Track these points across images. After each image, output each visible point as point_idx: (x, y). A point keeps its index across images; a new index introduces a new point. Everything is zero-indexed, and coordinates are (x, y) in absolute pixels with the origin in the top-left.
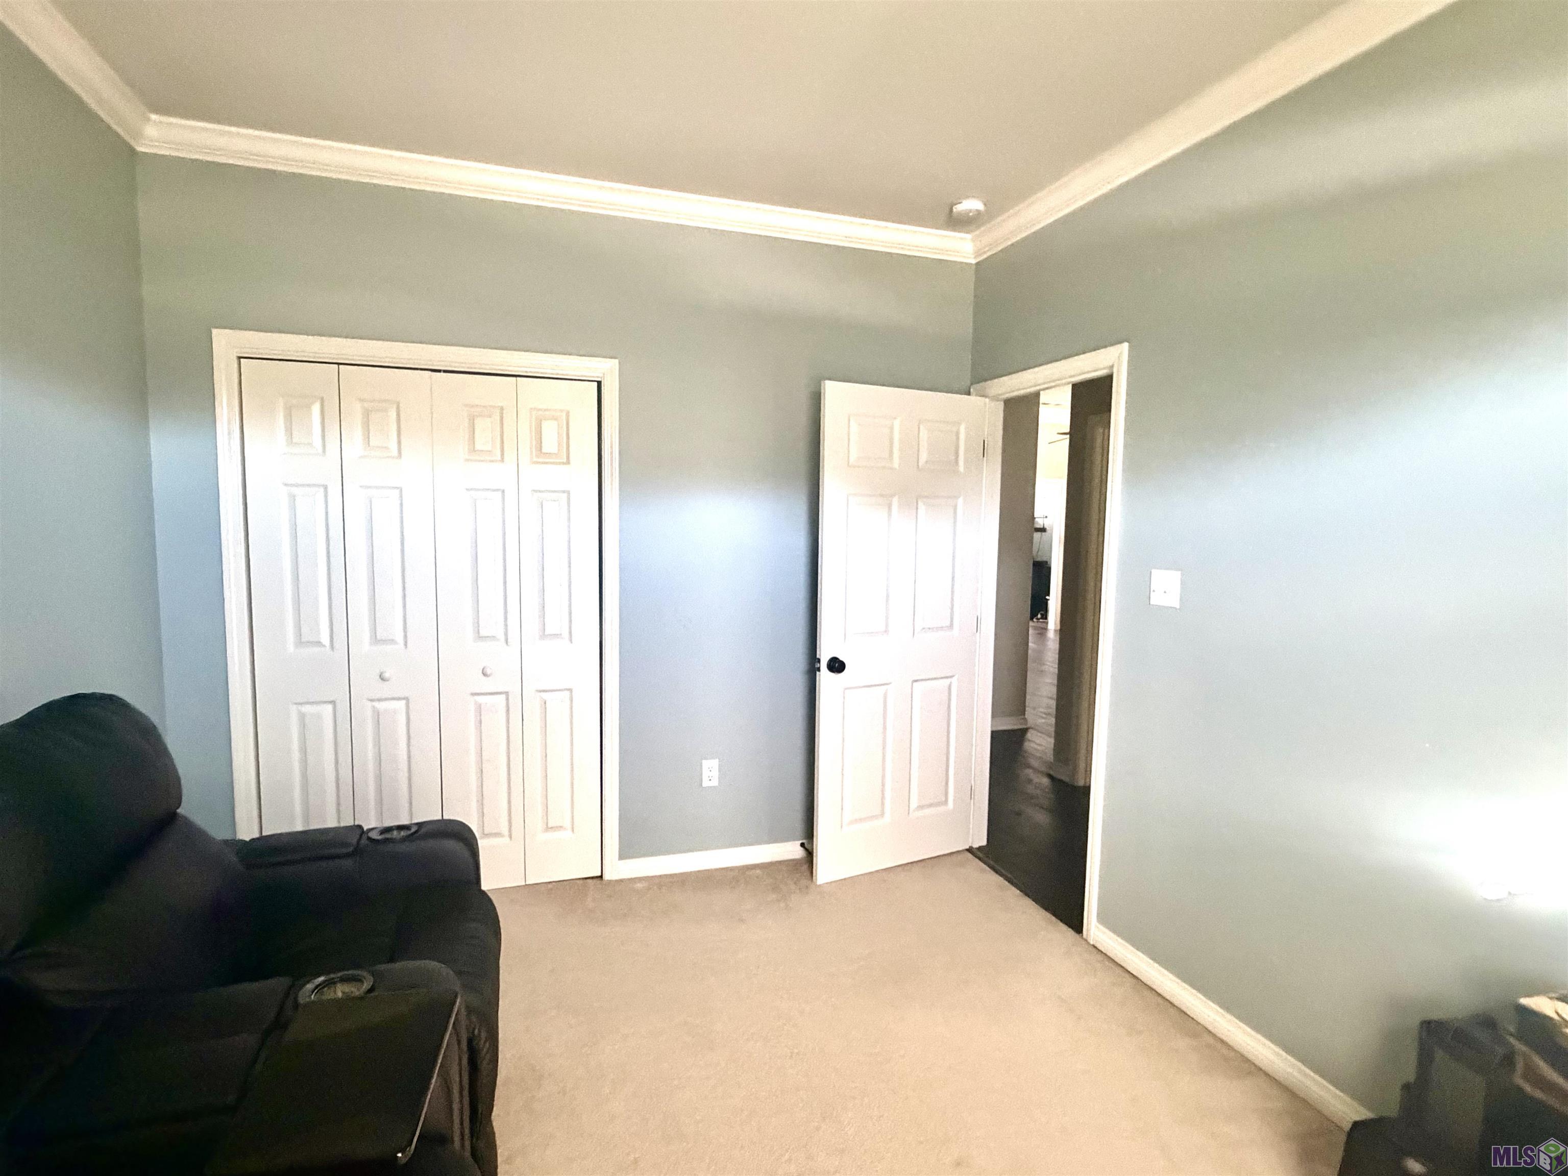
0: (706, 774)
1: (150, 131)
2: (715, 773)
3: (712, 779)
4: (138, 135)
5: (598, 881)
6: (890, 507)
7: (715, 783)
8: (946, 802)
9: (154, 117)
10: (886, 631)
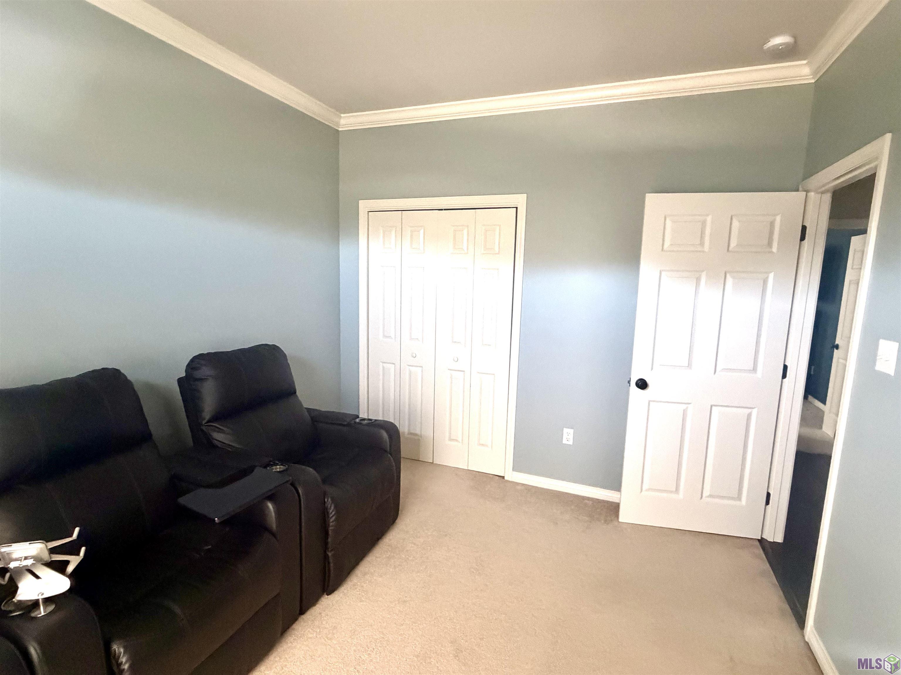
0: (565, 436)
1: (342, 122)
2: (571, 437)
3: (569, 440)
4: (338, 124)
5: (501, 478)
6: (698, 280)
7: (571, 443)
8: (739, 498)
9: (342, 115)
10: (689, 366)
